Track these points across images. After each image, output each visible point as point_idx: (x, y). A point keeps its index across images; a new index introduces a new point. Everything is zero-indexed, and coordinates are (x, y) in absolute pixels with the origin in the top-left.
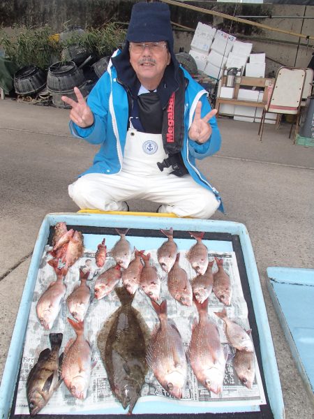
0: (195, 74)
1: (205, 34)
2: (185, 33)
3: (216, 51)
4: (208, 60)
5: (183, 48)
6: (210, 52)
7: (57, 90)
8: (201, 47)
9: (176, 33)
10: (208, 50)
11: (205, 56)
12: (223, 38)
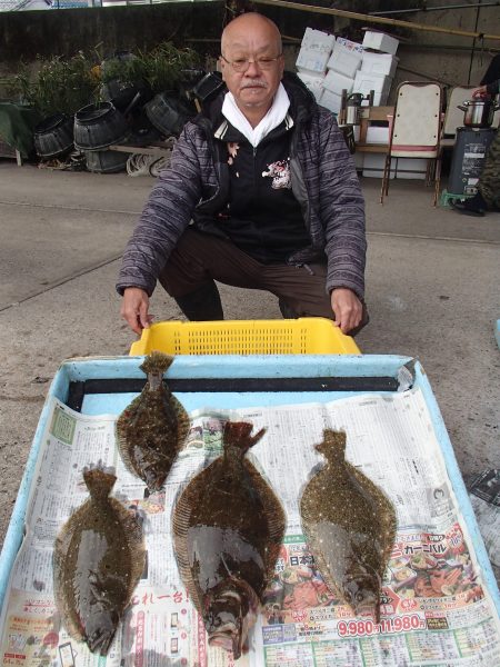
1: (317, 46)
3: (336, 71)
4: (325, 85)
6: (326, 73)
7: (88, 146)
8: (311, 66)
10: (323, 70)
11: (320, 79)
12: (347, 49)
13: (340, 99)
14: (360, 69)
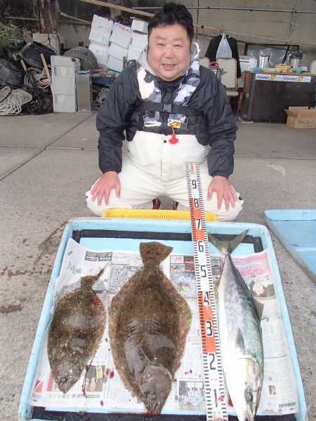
0: (95, 69)
1: (102, 27)
2: (84, 27)
3: (116, 44)
4: (110, 53)
5: (83, 42)
6: (110, 45)
8: (100, 40)
9: (74, 27)
10: (107, 43)
11: (105, 49)
12: (121, 30)
13: (122, 63)
14: (131, 44)
